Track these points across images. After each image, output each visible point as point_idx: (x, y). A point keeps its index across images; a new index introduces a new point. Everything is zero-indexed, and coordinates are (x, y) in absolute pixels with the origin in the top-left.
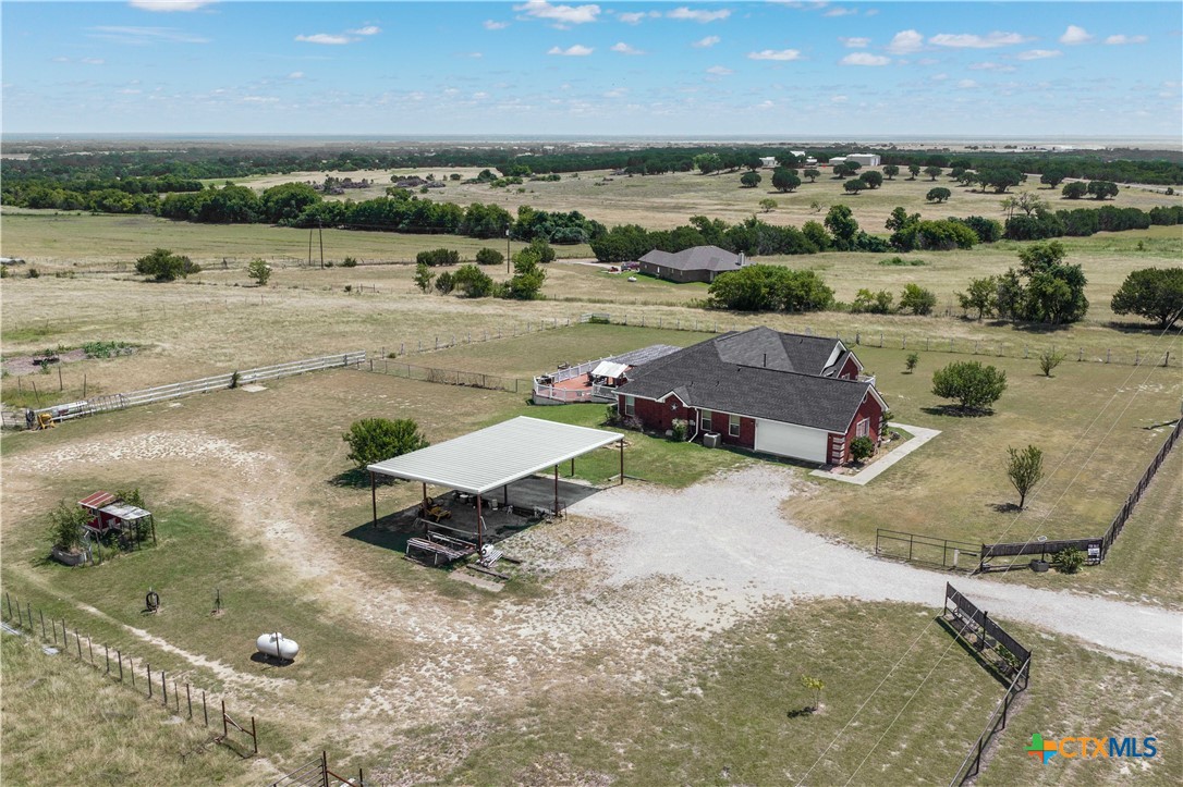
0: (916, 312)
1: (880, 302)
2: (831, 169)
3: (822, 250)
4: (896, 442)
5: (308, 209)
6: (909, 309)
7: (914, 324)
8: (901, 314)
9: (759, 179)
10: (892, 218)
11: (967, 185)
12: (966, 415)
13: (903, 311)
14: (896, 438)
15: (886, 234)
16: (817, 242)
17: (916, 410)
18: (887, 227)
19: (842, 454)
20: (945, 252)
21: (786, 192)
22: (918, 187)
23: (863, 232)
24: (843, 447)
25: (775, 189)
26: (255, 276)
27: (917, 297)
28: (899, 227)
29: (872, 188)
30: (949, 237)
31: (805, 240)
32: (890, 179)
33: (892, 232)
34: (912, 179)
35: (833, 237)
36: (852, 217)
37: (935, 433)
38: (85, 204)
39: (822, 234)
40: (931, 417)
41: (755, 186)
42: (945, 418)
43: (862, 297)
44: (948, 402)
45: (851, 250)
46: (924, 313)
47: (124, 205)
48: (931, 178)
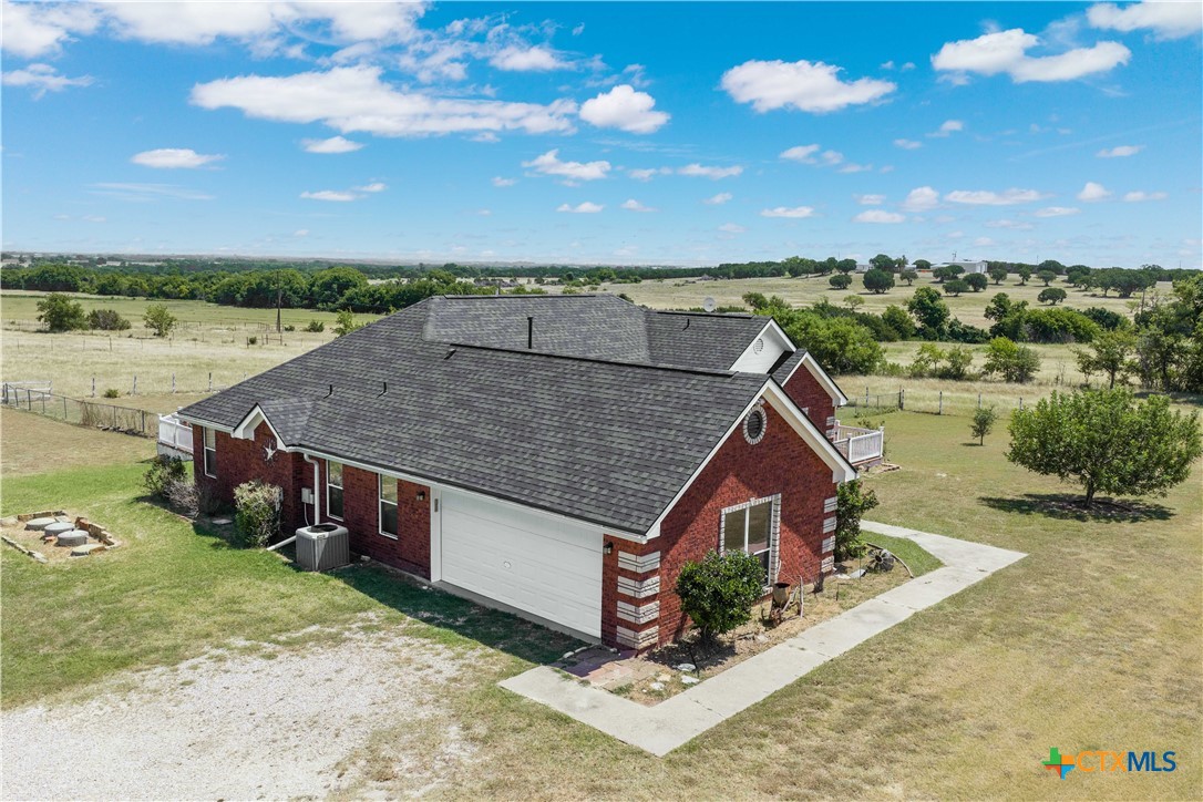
0: (1009, 379)
1: (954, 364)
2: (932, 274)
3: (904, 338)
4: (883, 578)
5: (348, 293)
6: (997, 375)
7: (1004, 392)
8: (985, 381)
9: (849, 281)
10: (993, 306)
11: (1086, 290)
12: (1096, 518)
13: (988, 377)
14: (881, 565)
15: (986, 325)
16: (898, 329)
17: (969, 502)
18: (986, 316)
19: (650, 611)
20: (1059, 345)
21: (878, 293)
22: (1028, 291)
23: (956, 320)
24: (652, 586)
25: (867, 291)
26: (152, 326)
27: (1010, 356)
28: (1000, 317)
29: (976, 291)
30: (1064, 328)
31: (884, 326)
32: (997, 284)
33: (993, 322)
34: (1022, 284)
35: (918, 325)
36: (941, 302)
37: (1006, 557)
38: (149, 291)
39: (904, 320)
40: (1002, 517)
41: (845, 288)
42: (1038, 521)
43: (926, 355)
44: (1050, 485)
45: (941, 340)
46: (1020, 380)
47: (181, 292)
48: (1044, 284)
